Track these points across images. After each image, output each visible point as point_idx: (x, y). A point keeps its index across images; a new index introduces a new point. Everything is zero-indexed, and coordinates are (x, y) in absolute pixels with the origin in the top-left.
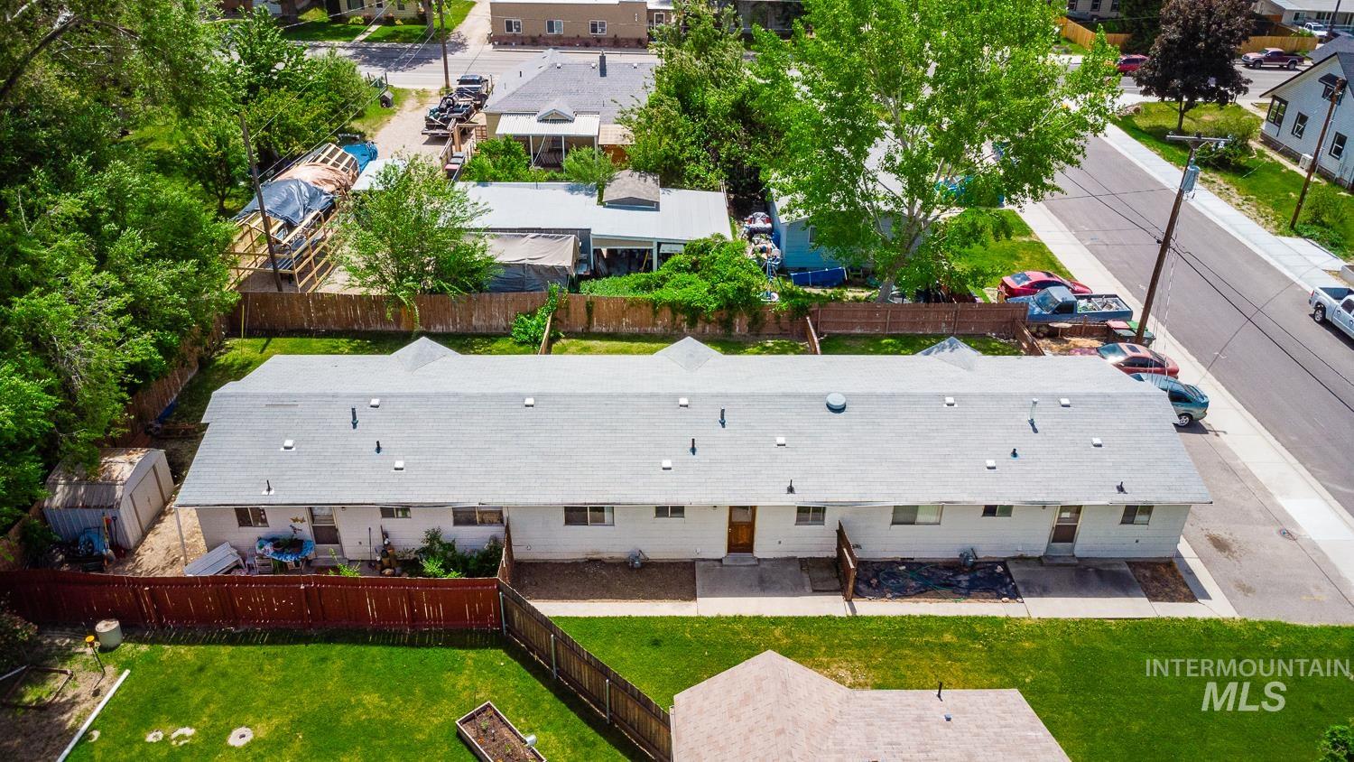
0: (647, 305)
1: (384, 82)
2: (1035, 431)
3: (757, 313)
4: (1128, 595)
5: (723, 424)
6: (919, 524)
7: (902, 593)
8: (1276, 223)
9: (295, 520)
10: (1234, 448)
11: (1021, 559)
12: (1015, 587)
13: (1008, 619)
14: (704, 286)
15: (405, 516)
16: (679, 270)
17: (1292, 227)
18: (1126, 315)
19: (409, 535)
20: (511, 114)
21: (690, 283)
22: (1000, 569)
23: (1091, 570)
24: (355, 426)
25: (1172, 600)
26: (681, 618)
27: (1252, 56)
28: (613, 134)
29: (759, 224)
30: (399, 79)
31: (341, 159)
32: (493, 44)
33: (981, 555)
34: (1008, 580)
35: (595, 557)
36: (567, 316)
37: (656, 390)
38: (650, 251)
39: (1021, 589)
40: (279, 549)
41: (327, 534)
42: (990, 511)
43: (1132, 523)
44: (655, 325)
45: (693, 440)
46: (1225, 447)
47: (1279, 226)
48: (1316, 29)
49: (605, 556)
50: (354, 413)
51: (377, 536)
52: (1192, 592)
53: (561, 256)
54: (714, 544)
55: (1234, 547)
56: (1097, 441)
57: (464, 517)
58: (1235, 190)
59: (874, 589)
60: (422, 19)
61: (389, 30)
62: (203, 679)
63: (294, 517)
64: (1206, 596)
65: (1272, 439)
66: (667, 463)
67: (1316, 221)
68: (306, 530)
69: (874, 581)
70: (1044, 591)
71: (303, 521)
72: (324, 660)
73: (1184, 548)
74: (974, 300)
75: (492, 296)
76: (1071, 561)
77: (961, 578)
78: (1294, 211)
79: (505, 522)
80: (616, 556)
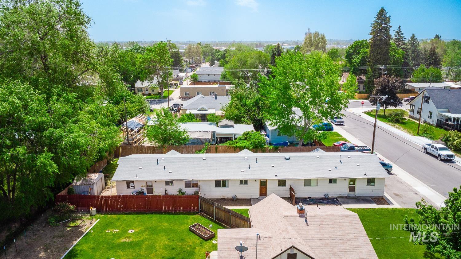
0: (233, 148)
1: (151, 107)
2: (341, 163)
3: (264, 150)
4: (371, 204)
5: (257, 163)
6: (312, 186)
7: (309, 204)
9: (142, 187)
10: (401, 178)
11: (341, 197)
14: (249, 143)
15: (172, 185)
16: (241, 140)
17: (418, 133)
18: (369, 150)
19: (173, 191)
20: (190, 109)
21: (245, 142)
22: (335, 199)
23: (361, 199)
24: (158, 164)
25: (383, 205)
26: (248, 209)
27: (406, 99)
28: (219, 113)
29: (263, 133)
30: (154, 106)
31: (144, 117)
32: (181, 99)
33: (330, 196)
34: (338, 201)
35: (223, 198)
36: (210, 151)
37: (239, 157)
38: (232, 137)
39: (341, 203)
40: (138, 194)
41: (150, 191)
42: (331, 181)
43: (370, 185)
45: (249, 166)
46: (398, 178)
47: (414, 134)
49: (226, 197)
50: (158, 161)
51: (164, 191)
52: (389, 203)
53: (209, 136)
54: (256, 193)
55: (401, 196)
56: (358, 165)
57: (189, 184)
58: (401, 127)
60: (160, 93)
61: (150, 97)
62: (119, 221)
63: (142, 185)
64: (393, 204)
65: (412, 176)
66: (242, 171)
67: (425, 132)
68: (145, 190)
69: (301, 202)
70: (348, 203)
71: (144, 187)
72: (151, 217)
73: (386, 195)
74: (325, 146)
75: (188, 146)
76: (355, 197)
77: (325, 201)
78: (417, 131)
79: (199, 187)
80: (229, 197)
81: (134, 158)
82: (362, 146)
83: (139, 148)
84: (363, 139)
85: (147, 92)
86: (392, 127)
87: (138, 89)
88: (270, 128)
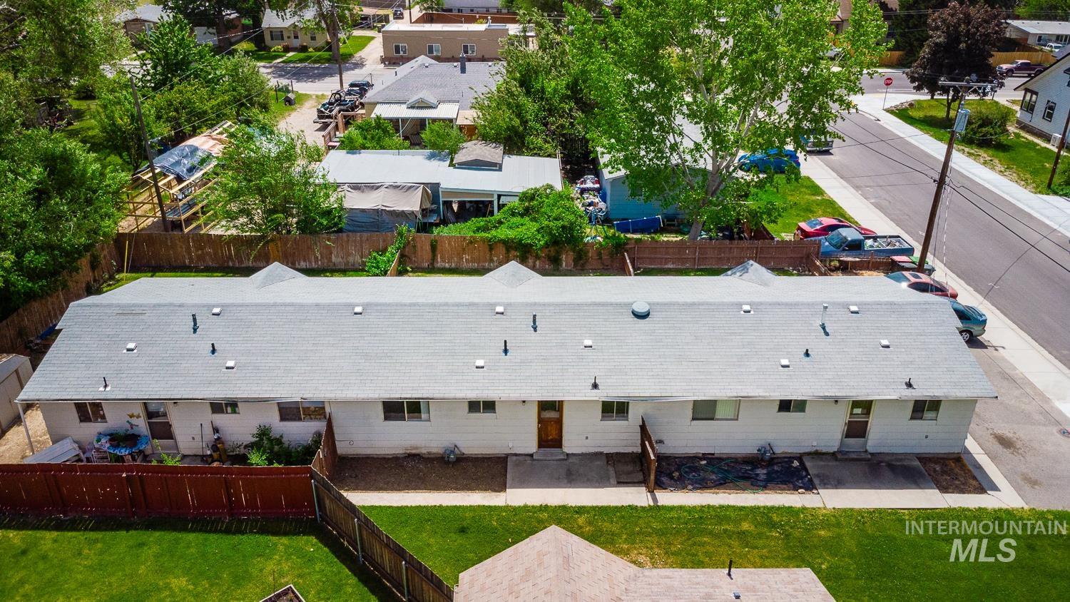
0: (484, 242)
1: (290, 88)
2: (827, 334)
3: (581, 250)
4: (919, 487)
5: (535, 329)
6: (718, 420)
7: (702, 485)
8: (1034, 185)
9: (131, 416)
10: (1012, 361)
11: (817, 455)
12: (811, 480)
13: (804, 509)
14: (534, 227)
15: (234, 412)
16: (513, 214)
17: (1049, 186)
18: (909, 251)
19: (239, 429)
20: (385, 103)
21: (522, 225)
22: (796, 463)
23: (884, 464)
24: (195, 331)
25: (962, 492)
26: (490, 507)
27: (1005, 66)
29: (589, 185)
30: (300, 87)
32: (385, 64)
33: (778, 450)
34: (804, 473)
35: (414, 452)
36: (415, 253)
37: (476, 300)
38: (491, 202)
39: (816, 481)
40: (115, 443)
41: (163, 430)
42: (785, 406)
43: (921, 418)
44: (492, 260)
45: (505, 341)
46: (1004, 359)
47: (1037, 187)
48: (1056, 47)
49: (424, 451)
50: (195, 320)
51: (208, 430)
52: (981, 485)
54: (524, 439)
55: (1019, 445)
56: (885, 342)
58: (997, 162)
59: (676, 481)
60: (330, 46)
61: (302, 55)
62: (24, 561)
63: (130, 413)
64: (995, 488)
65: (1046, 353)
66: (480, 363)
68: (142, 426)
69: (676, 474)
70: (839, 484)
71: (138, 417)
72: (141, 545)
73: (971, 444)
74: (772, 238)
75: (348, 236)
76: (864, 456)
77: (759, 471)
78: (1049, 176)
79: (328, 416)
80: (434, 451)
81: (118, 306)
82: (885, 237)
84: (887, 203)
85: (296, 43)
86: (970, 161)
87: (271, 32)
88: (607, 174)
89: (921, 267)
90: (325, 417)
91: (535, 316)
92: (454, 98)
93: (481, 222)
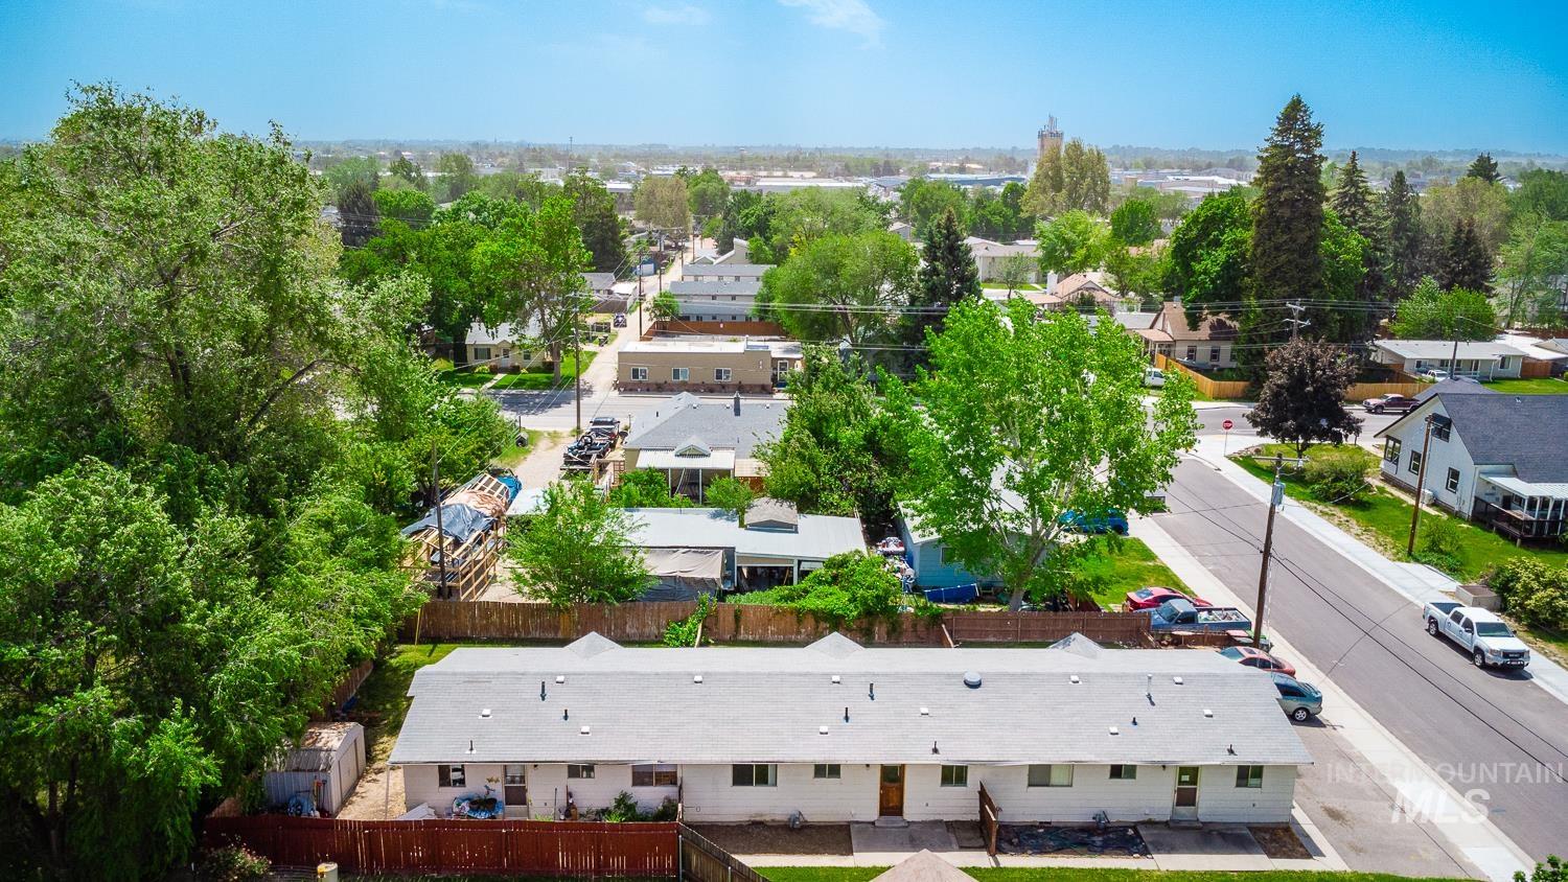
0: (792, 613)
1: (518, 424)
2: (1153, 704)
3: (896, 621)
4: (1249, 852)
5: (872, 698)
6: (1053, 786)
7: (1041, 850)
8: (1395, 551)
9: (490, 781)
10: (1350, 740)
11: (1150, 823)
12: (1145, 847)
13: (1139, 870)
14: (846, 596)
15: (589, 776)
16: (820, 583)
17: (1410, 553)
18: (1245, 626)
19: (594, 795)
20: (649, 450)
21: (831, 594)
22: (1131, 832)
23: (1215, 833)
24: (543, 699)
25: (1289, 857)
26: (841, 868)
27: (1373, 402)
28: (748, 468)
29: (892, 548)
30: (530, 422)
31: (495, 488)
32: (619, 390)
33: (1113, 820)
34: (1138, 841)
35: (758, 819)
36: (716, 625)
37: (810, 669)
38: (791, 568)
39: (1150, 847)
40: (475, 806)
41: (517, 795)
42: (1117, 771)
43: (1246, 786)
44: (799, 633)
45: (846, 709)
46: (1341, 738)
47: (1398, 553)
48: (1439, 375)
49: (768, 818)
50: (543, 687)
51: (562, 796)
52: (1307, 850)
53: (712, 569)
54: (864, 804)
55: (1348, 817)
56: (1208, 712)
57: (644, 775)
58: (1355, 522)
59: (1015, 846)
60: (549, 367)
61: (515, 378)
63: (490, 777)
64: (1321, 854)
65: (1387, 732)
66: (824, 729)
67: (1434, 547)
68: (499, 791)
69: (1015, 841)
70: (1171, 849)
71: (497, 781)
73: (1299, 814)
74: (1099, 610)
75: (645, 605)
76: (1196, 824)
77: (1095, 838)
78: (1408, 540)
79: (679, 783)
80: (777, 818)
81: (464, 674)
82: (1220, 609)
83: (480, 610)
84: (1227, 571)
85: (507, 362)
86: (1323, 521)
87: (476, 350)
88: (916, 538)
89: (1256, 642)
90: (675, 784)
91: (872, 685)
92: (730, 444)
93: (785, 590)
